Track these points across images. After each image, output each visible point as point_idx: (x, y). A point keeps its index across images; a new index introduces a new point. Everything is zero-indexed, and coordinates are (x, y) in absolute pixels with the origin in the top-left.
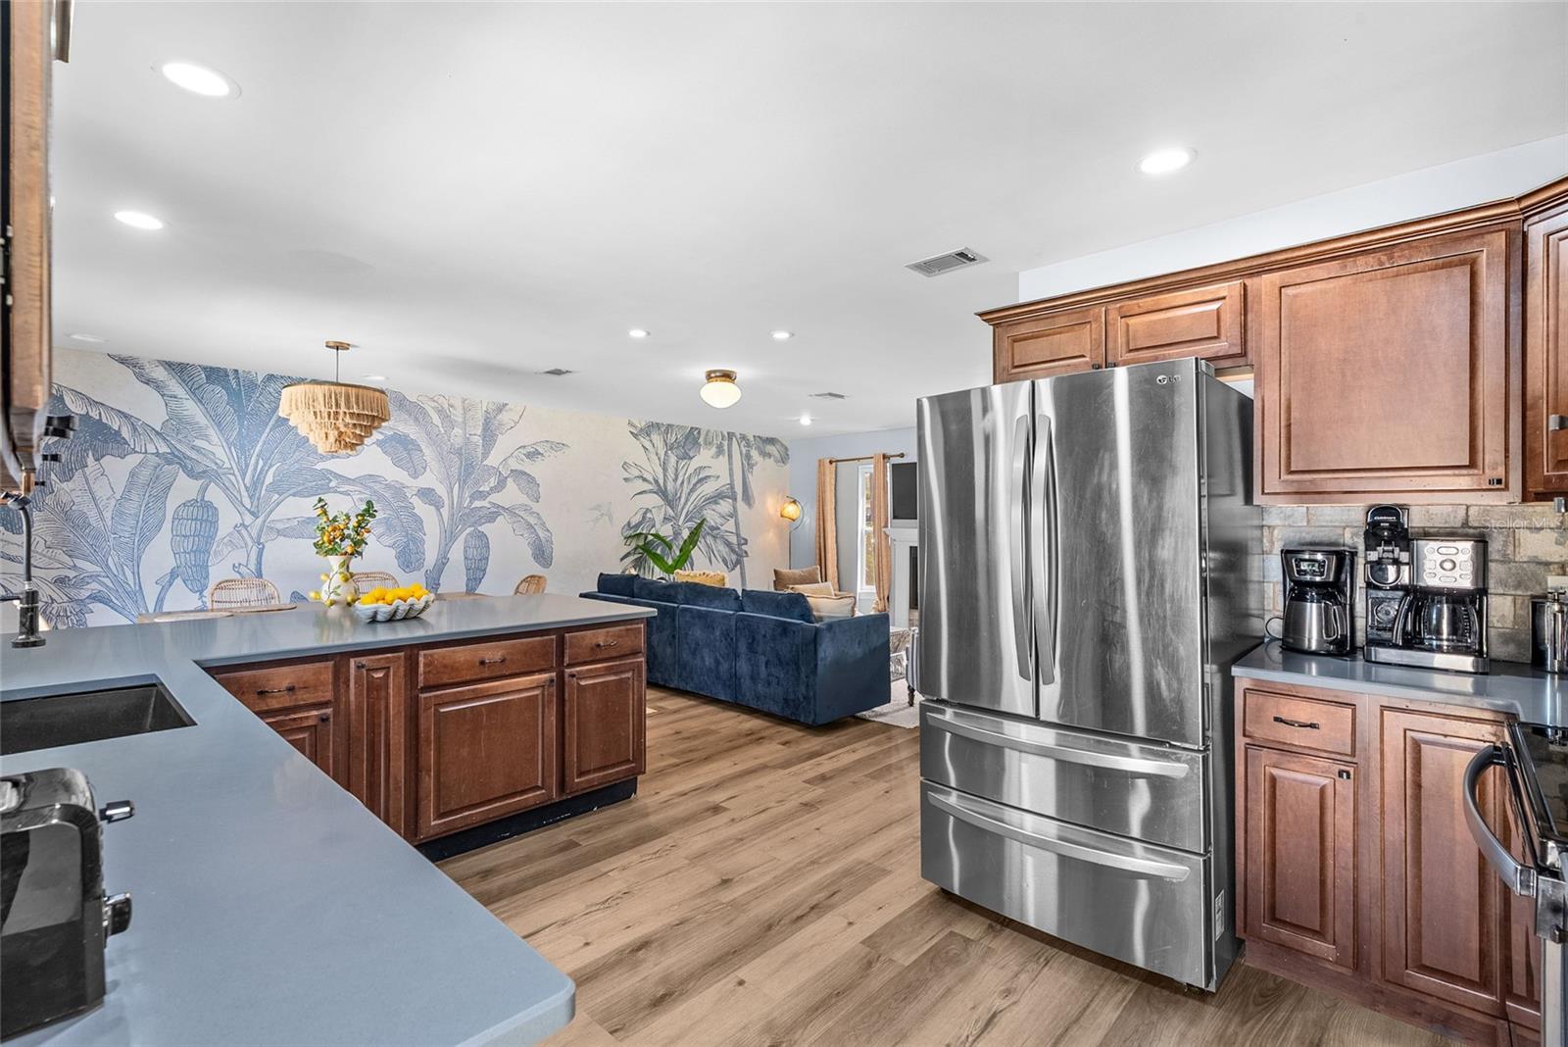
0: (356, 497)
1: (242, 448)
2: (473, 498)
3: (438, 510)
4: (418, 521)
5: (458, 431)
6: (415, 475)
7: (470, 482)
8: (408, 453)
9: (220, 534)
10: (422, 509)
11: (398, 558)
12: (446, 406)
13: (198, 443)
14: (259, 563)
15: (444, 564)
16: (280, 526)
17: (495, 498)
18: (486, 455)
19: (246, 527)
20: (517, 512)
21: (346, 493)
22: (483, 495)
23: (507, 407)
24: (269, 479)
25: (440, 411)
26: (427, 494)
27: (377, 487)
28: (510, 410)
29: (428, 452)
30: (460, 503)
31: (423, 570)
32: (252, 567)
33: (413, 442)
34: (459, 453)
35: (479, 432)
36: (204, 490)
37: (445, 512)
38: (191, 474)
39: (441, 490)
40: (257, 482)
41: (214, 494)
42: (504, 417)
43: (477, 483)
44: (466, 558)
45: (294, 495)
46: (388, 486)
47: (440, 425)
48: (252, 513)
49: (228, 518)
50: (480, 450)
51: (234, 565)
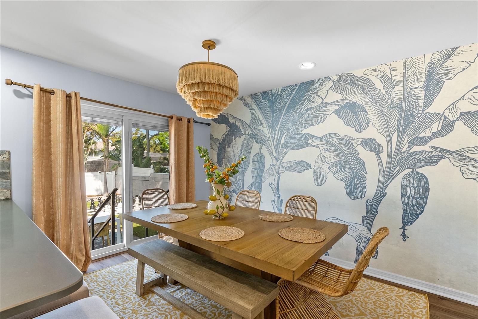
0: (321, 148)
1: (273, 127)
2: (412, 144)
3: (378, 154)
4: (362, 163)
5: (399, 89)
6: (360, 130)
7: (409, 130)
8: (356, 115)
9: (266, 169)
10: (365, 155)
11: (346, 188)
12: (387, 71)
13: (260, 128)
14: (278, 184)
15: (382, 197)
16: (286, 165)
17: (437, 142)
18: (428, 103)
19: (274, 165)
20: (467, 154)
21: (317, 146)
22: (424, 141)
23: (457, 51)
24: (282, 142)
25: (380, 77)
26: (369, 144)
27: (334, 141)
28: (463, 52)
29: (371, 112)
30: (398, 148)
31: (364, 200)
32: (276, 185)
33: (359, 106)
34: (399, 107)
35: (421, 84)
36: (261, 148)
37: (384, 156)
38: (258, 142)
39: (381, 140)
40: (278, 143)
41: (264, 151)
42: (455, 61)
43: (418, 129)
44: (403, 195)
45: (292, 149)
46: (341, 140)
47: (382, 88)
48: (276, 159)
49: (268, 161)
50: (422, 101)
51: (270, 184)
